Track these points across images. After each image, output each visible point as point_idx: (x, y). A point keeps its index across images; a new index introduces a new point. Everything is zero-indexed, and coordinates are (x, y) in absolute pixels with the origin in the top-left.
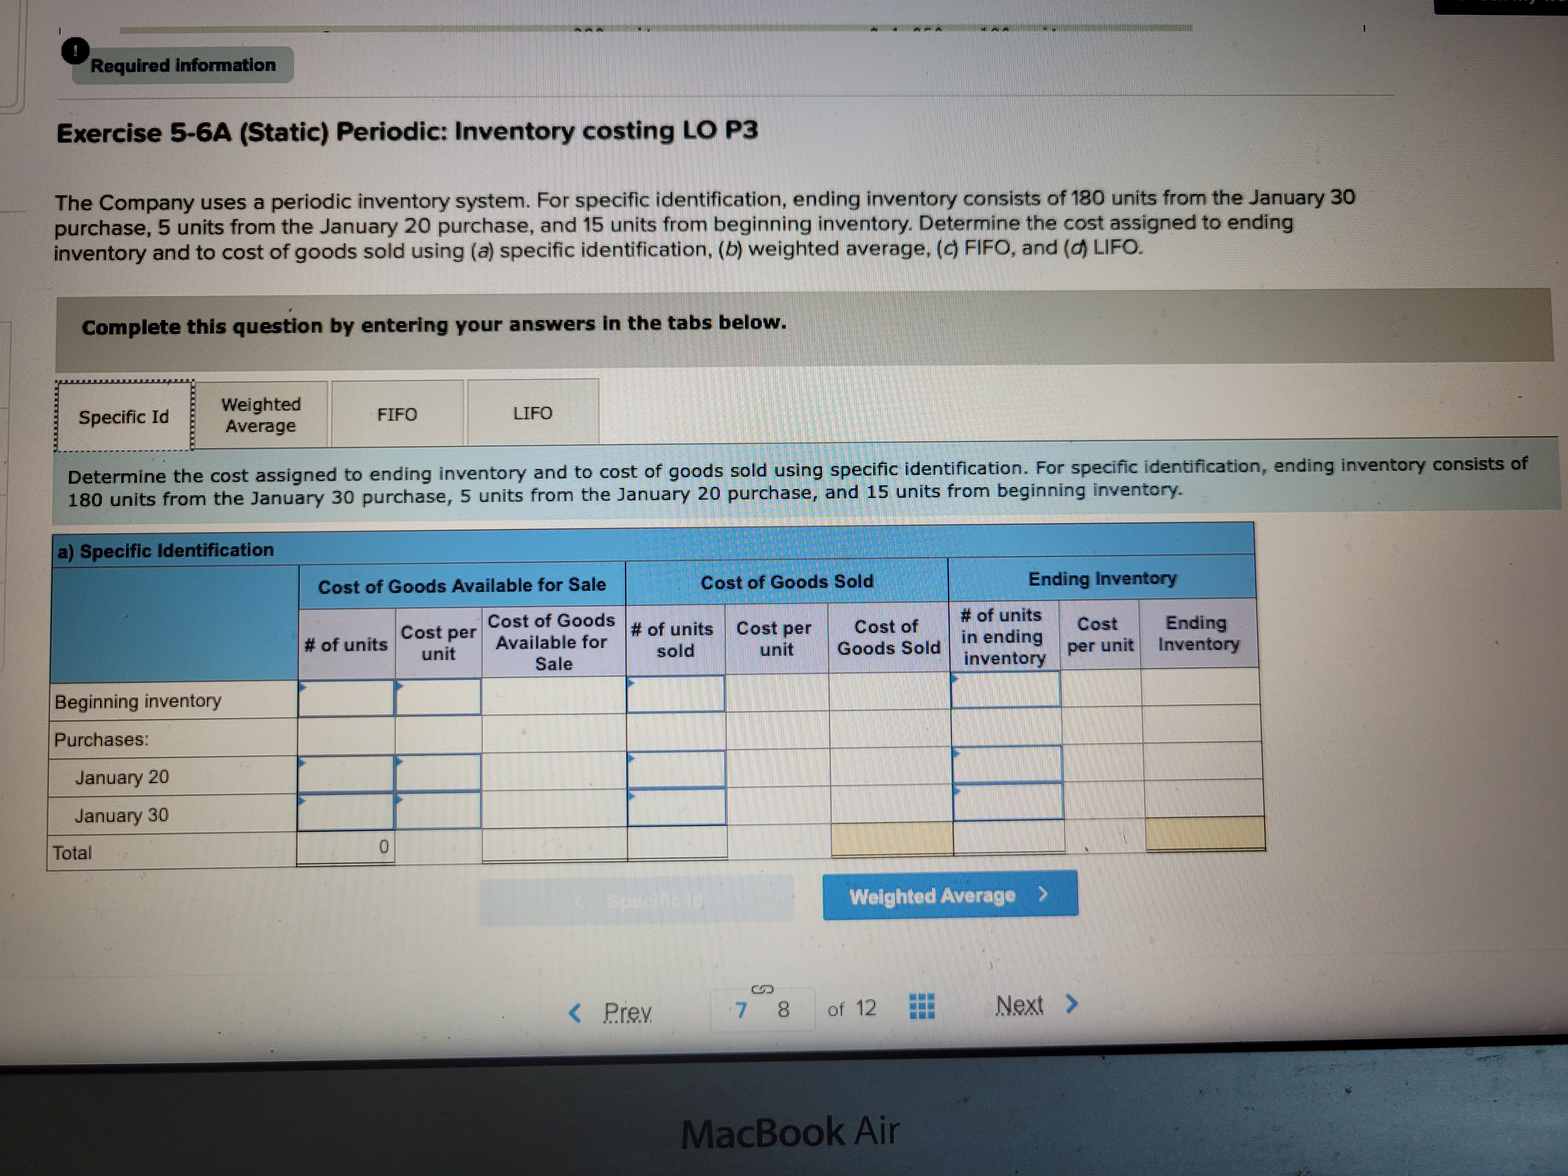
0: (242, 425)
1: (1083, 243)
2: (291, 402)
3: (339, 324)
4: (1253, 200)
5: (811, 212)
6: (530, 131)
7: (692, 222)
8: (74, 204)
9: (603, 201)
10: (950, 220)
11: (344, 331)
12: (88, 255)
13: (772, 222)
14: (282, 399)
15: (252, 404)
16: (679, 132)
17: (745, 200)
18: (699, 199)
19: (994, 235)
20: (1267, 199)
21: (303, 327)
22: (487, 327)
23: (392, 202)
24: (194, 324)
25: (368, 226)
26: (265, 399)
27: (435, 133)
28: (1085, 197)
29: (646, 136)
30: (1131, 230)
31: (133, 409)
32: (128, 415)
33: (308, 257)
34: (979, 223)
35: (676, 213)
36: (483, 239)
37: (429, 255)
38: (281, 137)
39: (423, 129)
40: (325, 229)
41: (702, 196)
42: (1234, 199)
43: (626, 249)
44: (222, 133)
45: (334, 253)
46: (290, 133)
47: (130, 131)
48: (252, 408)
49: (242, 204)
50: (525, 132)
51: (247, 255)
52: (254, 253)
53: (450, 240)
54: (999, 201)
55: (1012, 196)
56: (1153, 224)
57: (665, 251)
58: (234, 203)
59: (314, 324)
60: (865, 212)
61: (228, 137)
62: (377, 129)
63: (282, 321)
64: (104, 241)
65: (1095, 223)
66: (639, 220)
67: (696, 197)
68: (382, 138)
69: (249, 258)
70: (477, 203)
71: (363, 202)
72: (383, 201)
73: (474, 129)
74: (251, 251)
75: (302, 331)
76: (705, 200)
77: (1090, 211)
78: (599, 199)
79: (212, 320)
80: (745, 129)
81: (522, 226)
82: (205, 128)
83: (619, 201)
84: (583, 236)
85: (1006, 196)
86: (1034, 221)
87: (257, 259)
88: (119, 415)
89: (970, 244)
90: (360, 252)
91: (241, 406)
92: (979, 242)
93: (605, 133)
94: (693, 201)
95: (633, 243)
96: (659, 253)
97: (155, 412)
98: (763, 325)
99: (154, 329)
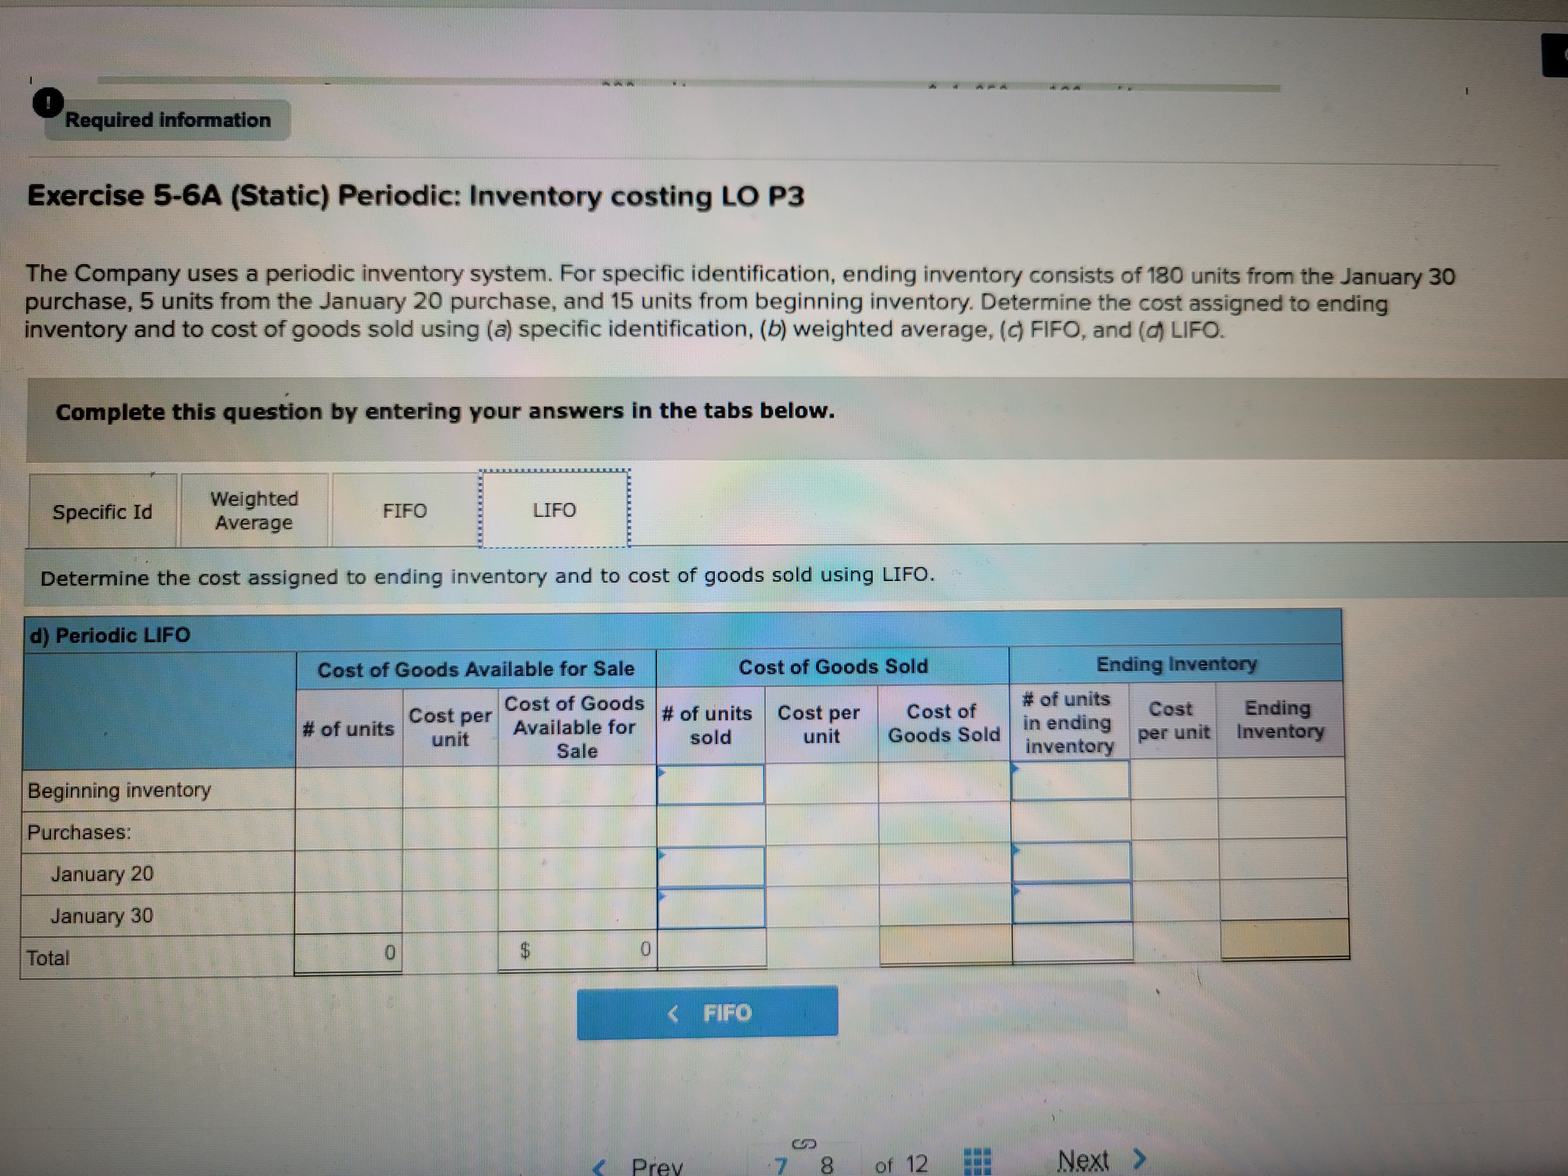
0: (234, 522)
1: (1160, 325)
2: (288, 497)
3: (340, 409)
4: (1345, 279)
5: (863, 289)
6: (552, 196)
7: (732, 299)
8: (47, 274)
9: (632, 275)
10: (1015, 299)
11: (346, 417)
12: (62, 331)
13: (820, 299)
14: (277, 493)
15: (244, 498)
16: (717, 199)
17: (790, 274)
18: (740, 273)
19: (1064, 315)
20: (1360, 278)
21: (301, 413)
22: (504, 413)
23: (399, 274)
24: (180, 409)
25: (373, 301)
26: (259, 493)
27: (447, 198)
28: (1163, 274)
29: (681, 201)
30: (1212, 312)
31: (113, 503)
32: (107, 509)
33: (306, 335)
34: (1046, 303)
35: (714, 288)
36: (500, 316)
37: (440, 333)
38: (277, 201)
39: (433, 193)
40: (324, 304)
41: (742, 270)
42: (1324, 278)
43: (659, 329)
44: (212, 196)
45: (335, 331)
46: (287, 197)
47: (108, 193)
48: (244, 502)
49: (233, 274)
50: (547, 197)
51: (239, 332)
52: (245, 330)
53: (464, 316)
54: (1069, 278)
55: (1082, 272)
56: (1236, 305)
57: (702, 330)
58: (224, 274)
59: (313, 409)
60: (922, 289)
61: (218, 200)
62: (384, 192)
63: (277, 405)
64: (80, 316)
65: (1174, 303)
66: (673, 296)
67: (735, 271)
68: (389, 202)
69: (241, 336)
70: (494, 276)
71: (368, 273)
72: (390, 273)
73: (490, 193)
74: (243, 328)
75: (299, 418)
76: (745, 274)
77: (1169, 290)
78: (628, 272)
79: (200, 405)
80: (790, 196)
81: (543, 302)
82: (193, 190)
83: (650, 275)
84: (611, 314)
85: (1075, 272)
86: (1106, 301)
87: (250, 337)
88: (97, 509)
89: (1037, 325)
90: (364, 330)
91: (233, 500)
92: (1046, 322)
93: (635, 198)
94: (732, 274)
95: (666, 321)
96: (694, 333)
97: (137, 506)
98: (809, 413)
99: (136, 414)
